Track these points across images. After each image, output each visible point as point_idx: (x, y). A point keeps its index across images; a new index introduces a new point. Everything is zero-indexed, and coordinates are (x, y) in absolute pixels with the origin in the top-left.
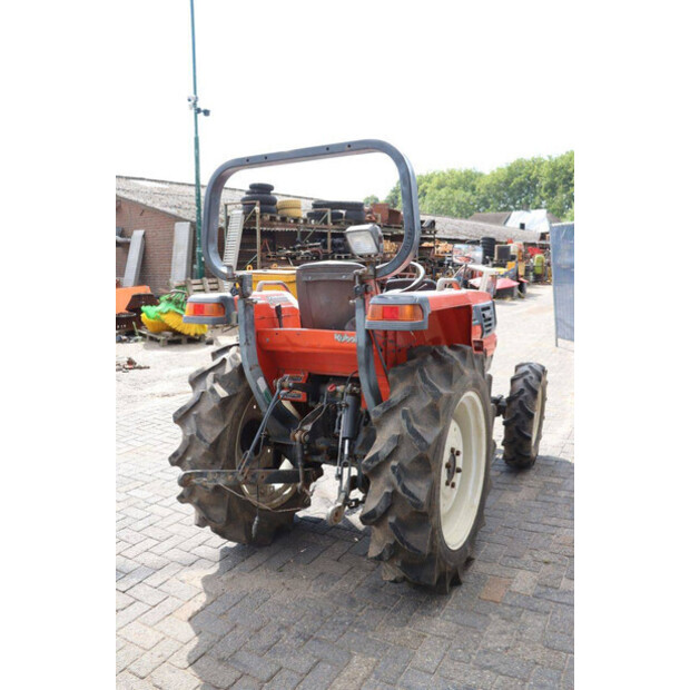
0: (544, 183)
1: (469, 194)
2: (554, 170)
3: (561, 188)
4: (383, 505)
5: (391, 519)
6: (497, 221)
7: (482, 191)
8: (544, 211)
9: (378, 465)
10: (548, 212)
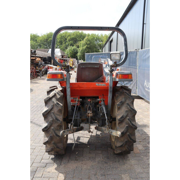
0: (58, 41)
1: (35, 42)
2: (61, 37)
3: (64, 42)
4: (126, 130)
5: (128, 133)
6: (45, 51)
7: (39, 42)
8: (59, 49)
9: (124, 119)
10: (60, 49)
